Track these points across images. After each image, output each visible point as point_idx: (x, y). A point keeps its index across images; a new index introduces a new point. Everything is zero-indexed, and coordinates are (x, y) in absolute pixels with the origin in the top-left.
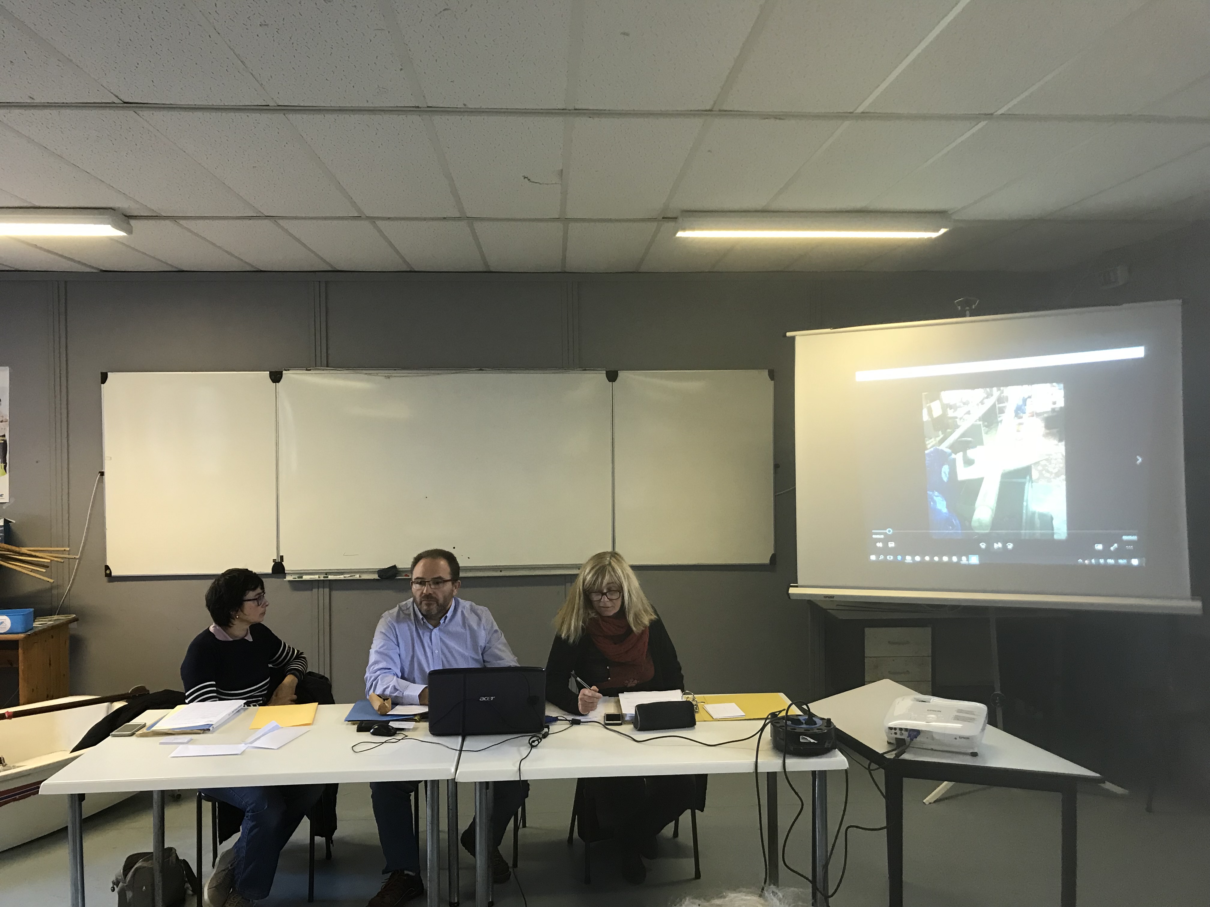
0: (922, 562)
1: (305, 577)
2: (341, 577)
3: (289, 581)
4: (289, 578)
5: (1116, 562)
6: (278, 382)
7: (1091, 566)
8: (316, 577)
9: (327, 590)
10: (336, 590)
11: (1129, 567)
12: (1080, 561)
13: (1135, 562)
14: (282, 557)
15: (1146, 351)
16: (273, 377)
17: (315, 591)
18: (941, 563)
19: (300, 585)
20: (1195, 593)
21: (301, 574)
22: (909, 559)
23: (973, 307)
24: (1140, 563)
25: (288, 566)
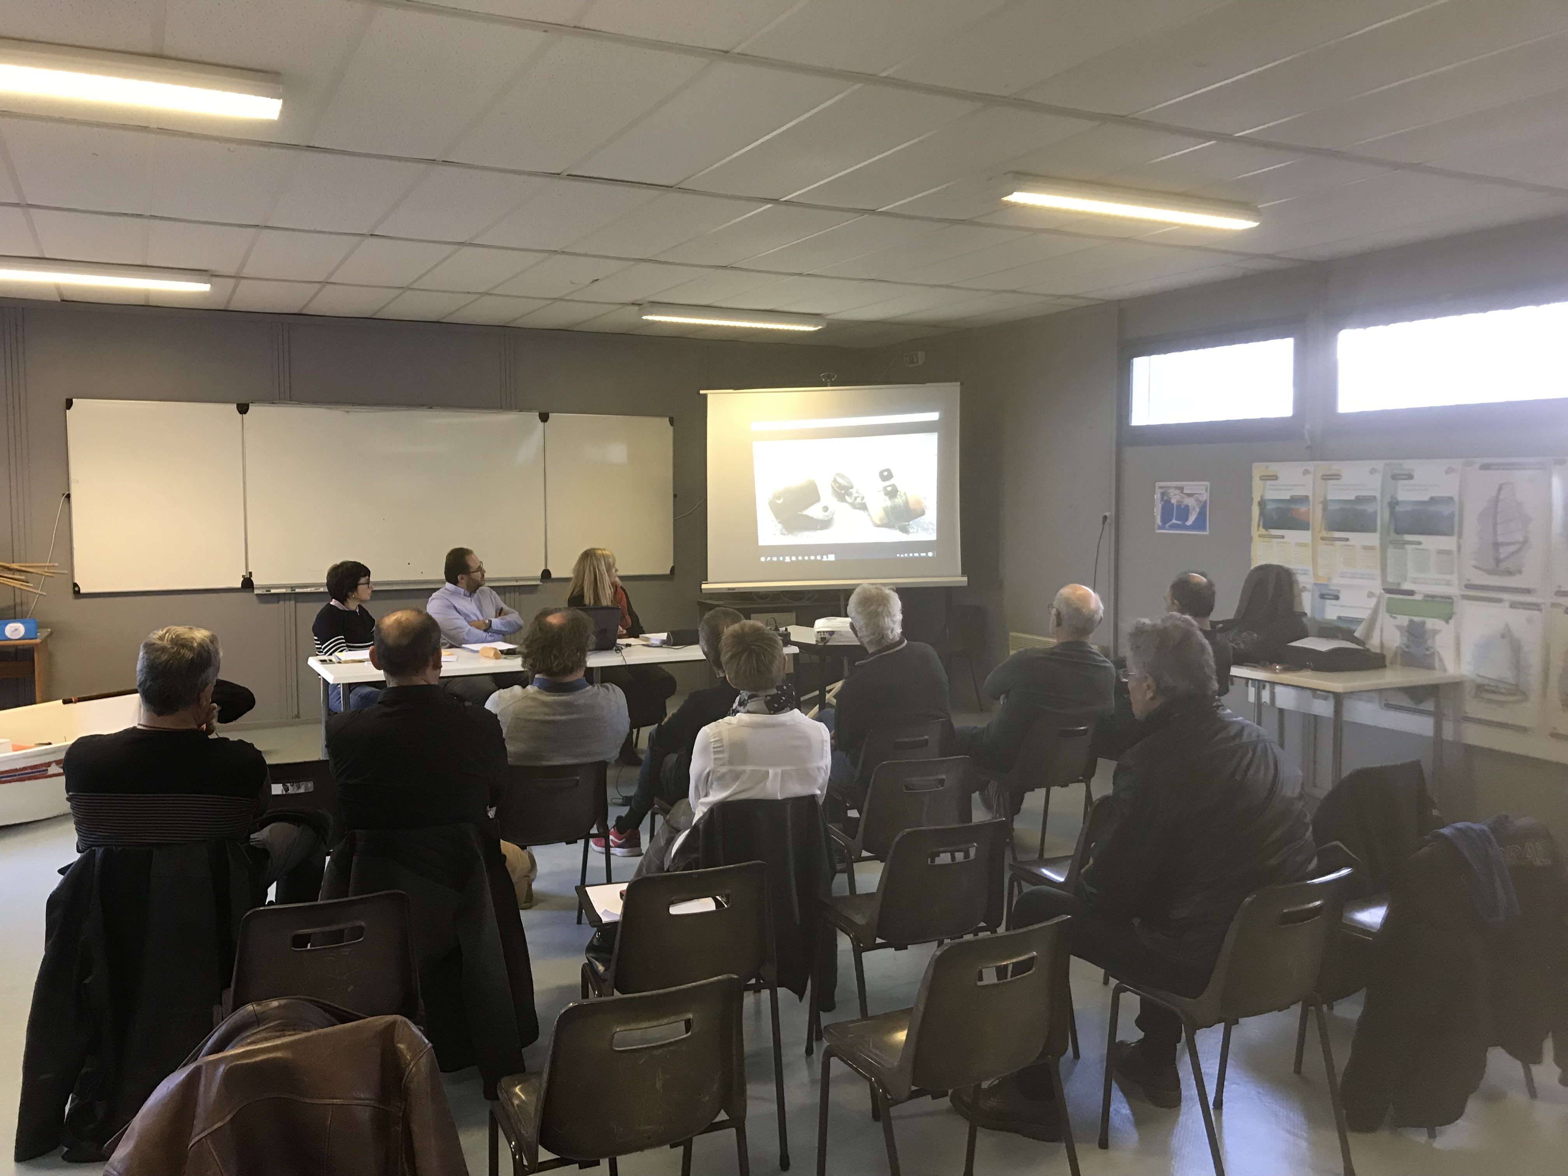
0: (797, 561)
1: (273, 591)
2: (309, 590)
3: (257, 595)
4: (256, 592)
5: (920, 554)
6: (245, 413)
7: (904, 558)
8: (283, 591)
9: (293, 603)
10: (301, 602)
11: (927, 558)
12: (898, 555)
13: (930, 554)
14: (251, 573)
15: (941, 415)
16: (240, 409)
17: (281, 603)
18: (810, 561)
19: (269, 597)
20: (964, 573)
21: (269, 588)
22: (788, 559)
23: (833, 380)
24: (933, 555)
25: (256, 581)
